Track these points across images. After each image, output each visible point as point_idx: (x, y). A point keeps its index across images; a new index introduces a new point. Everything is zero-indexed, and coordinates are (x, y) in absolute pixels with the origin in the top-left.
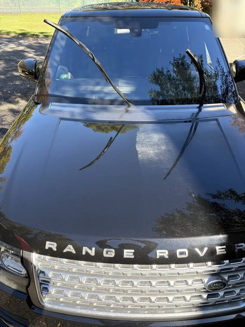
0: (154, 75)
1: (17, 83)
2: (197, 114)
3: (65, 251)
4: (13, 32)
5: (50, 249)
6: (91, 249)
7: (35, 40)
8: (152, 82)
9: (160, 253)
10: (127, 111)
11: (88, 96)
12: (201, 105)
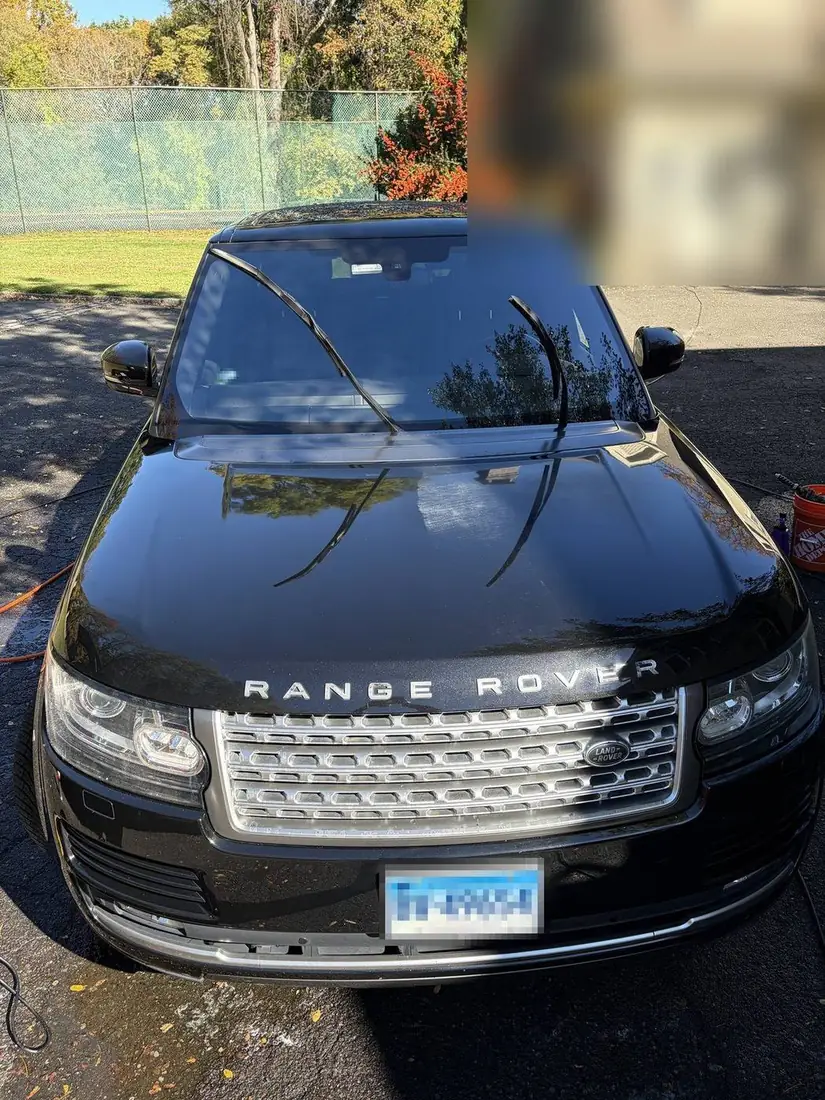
0: (447, 385)
1: (41, 426)
2: (556, 442)
3: (287, 696)
4: (10, 285)
5: (255, 696)
6: (342, 687)
7: (82, 307)
8: (442, 404)
9: (484, 683)
10: (390, 443)
11: (292, 419)
12: (563, 425)
